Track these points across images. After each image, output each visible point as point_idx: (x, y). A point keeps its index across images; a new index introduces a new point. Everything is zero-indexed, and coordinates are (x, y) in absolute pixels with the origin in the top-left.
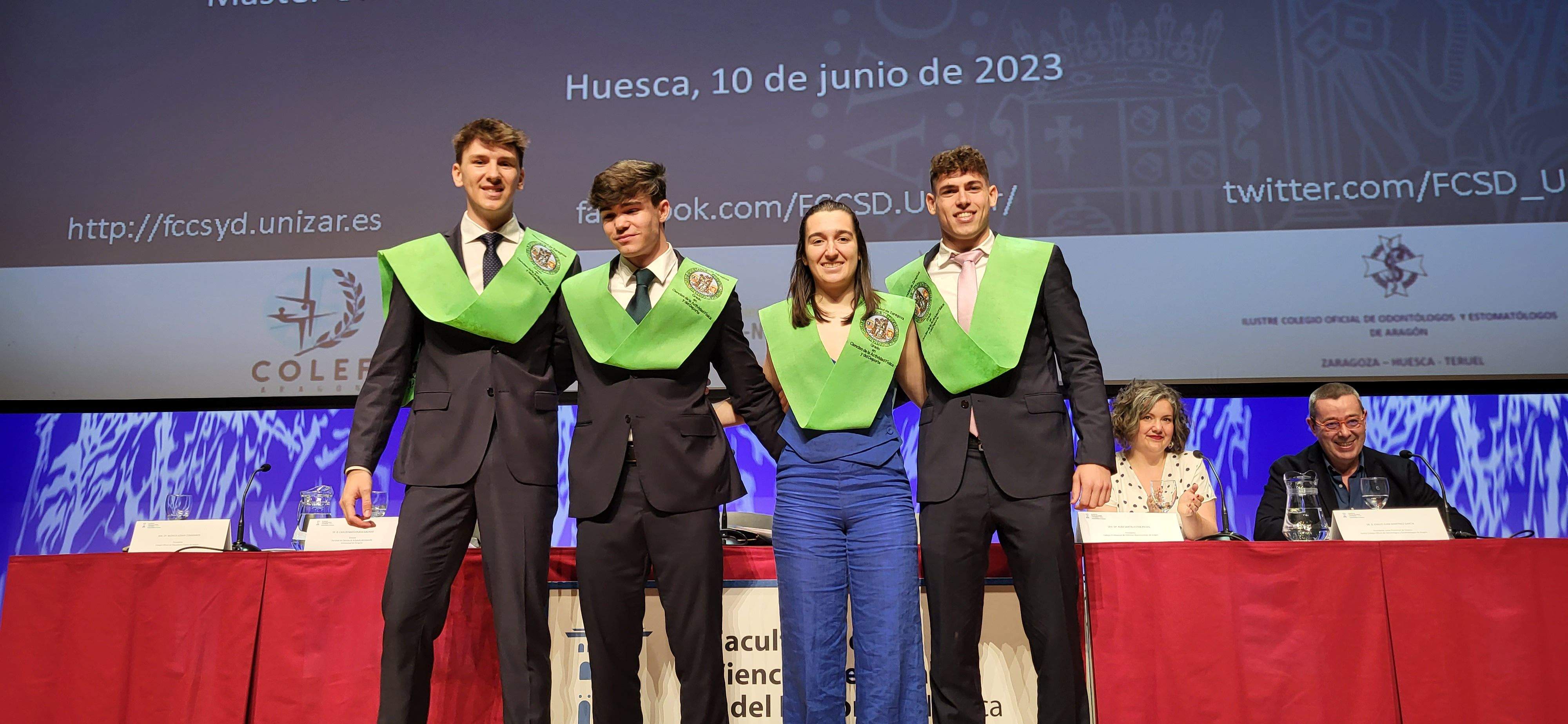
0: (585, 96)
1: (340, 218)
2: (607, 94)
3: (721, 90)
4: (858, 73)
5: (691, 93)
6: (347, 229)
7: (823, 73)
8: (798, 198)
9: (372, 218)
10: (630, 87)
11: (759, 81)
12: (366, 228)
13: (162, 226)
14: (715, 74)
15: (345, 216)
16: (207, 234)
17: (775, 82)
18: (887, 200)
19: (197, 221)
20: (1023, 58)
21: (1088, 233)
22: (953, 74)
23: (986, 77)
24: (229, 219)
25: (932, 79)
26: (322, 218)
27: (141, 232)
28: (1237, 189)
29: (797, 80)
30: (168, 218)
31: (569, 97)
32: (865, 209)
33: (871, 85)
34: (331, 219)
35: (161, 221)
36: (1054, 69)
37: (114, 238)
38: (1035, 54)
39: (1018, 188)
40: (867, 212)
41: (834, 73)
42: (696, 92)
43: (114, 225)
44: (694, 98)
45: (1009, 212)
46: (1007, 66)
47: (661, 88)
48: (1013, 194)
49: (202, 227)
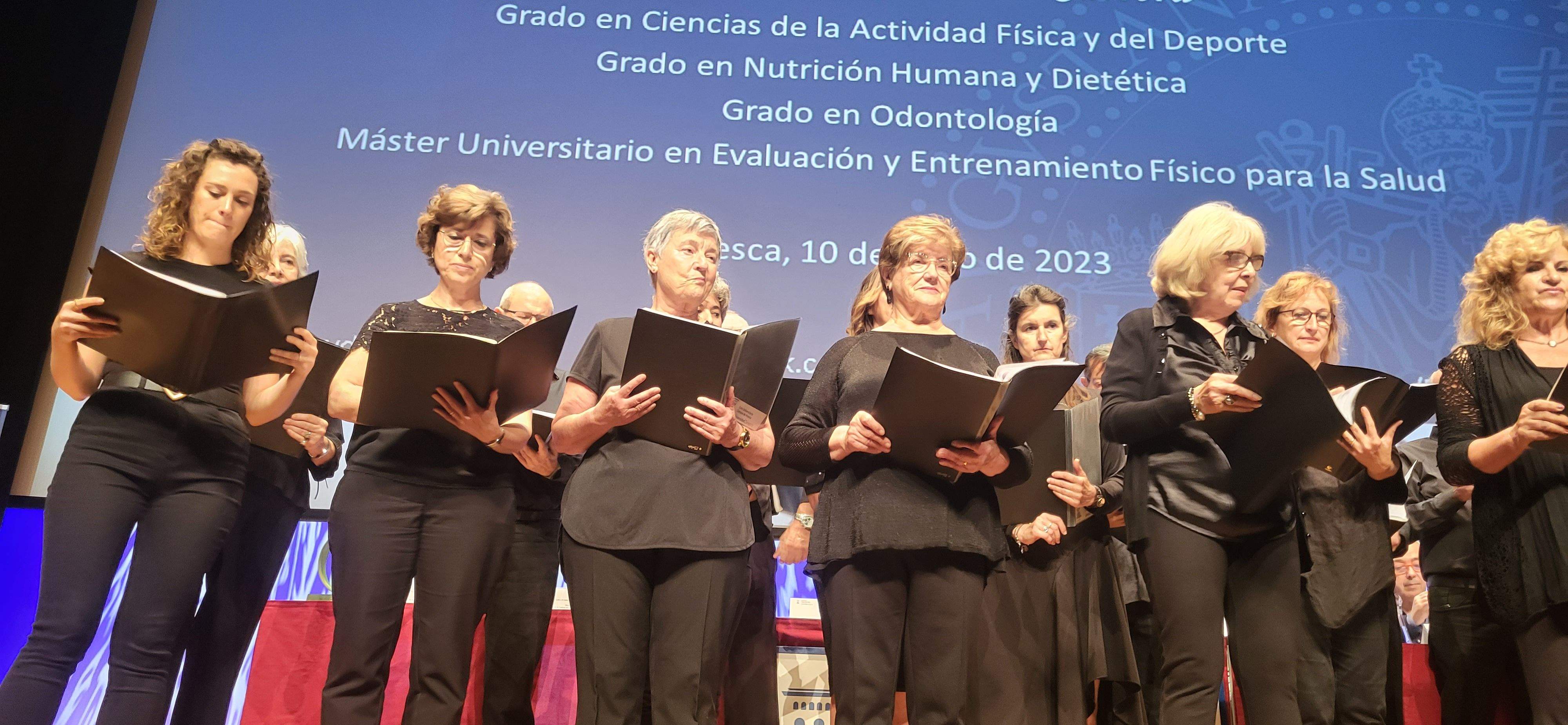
3: (810, 260)
5: (782, 260)
11: (843, 254)
14: (804, 245)
17: (858, 256)
20: (1077, 253)
22: (1016, 261)
23: (1044, 267)
25: (997, 264)
36: (1103, 265)
38: (1088, 251)
42: (787, 260)
44: (784, 264)
46: (1063, 259)
47: (756, 252)
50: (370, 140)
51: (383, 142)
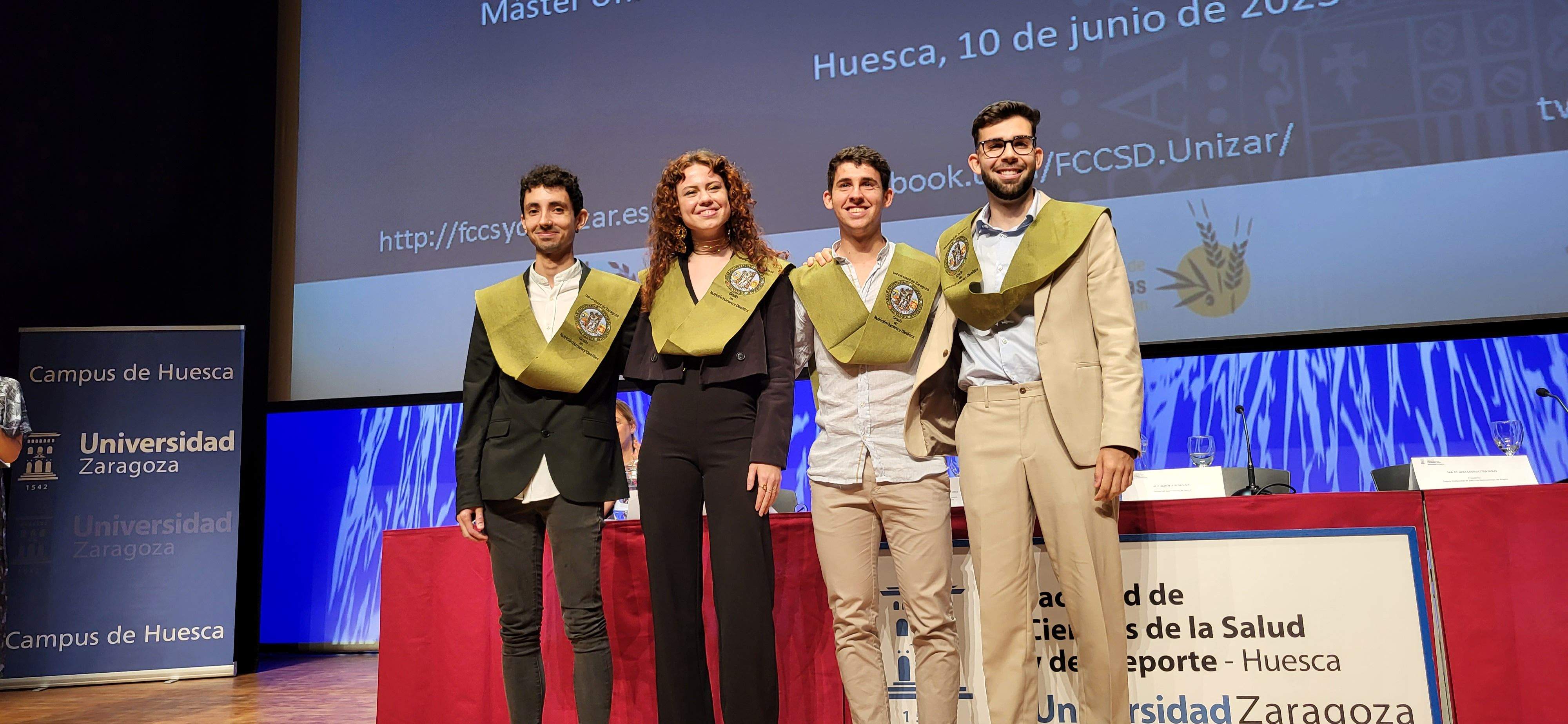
0: (833, 75)
1: (611, 213)
2: (855, 71)
3: (969, 55)
4: (1111, 22)
5: (938, 61)
6: (618, 223)
7: (1074, 26)
8: (1054, 158)
9: (640, 211)
10: (877, 61)
11: (1007, 41)
12: (636, 221)
13: (458, 233)
14: (961, 38)
15: (616, 211)
16: (496, 237)
17: (1023, 40)
18: (1149, 151)
19: (487, 226)
21: (1377, 168)
22: (1216, 11)
23: (1252, 12)
24: (515, 222)
25: (1192, 19)
26: (595, 215)
27: (440, 240)
28: (1553, 105)
29: (1047, 36)
30: (462, 225)
31: (817, 77)
32: (1127, 162)
33: (1126, 33)
34: (603, 215)
35: (457, 229)
37: (418, 247)
39: (1295, 125)
40: (1129, 165)
41: (1085, 24)
42: (943, 59)
43: (417, 235)
44: (941, 65)
45: (1285, 151)
47: (908, 58)
48: (1289, 132)
49: (491, 231)
50: (510, 10)
51: (522, 10)
